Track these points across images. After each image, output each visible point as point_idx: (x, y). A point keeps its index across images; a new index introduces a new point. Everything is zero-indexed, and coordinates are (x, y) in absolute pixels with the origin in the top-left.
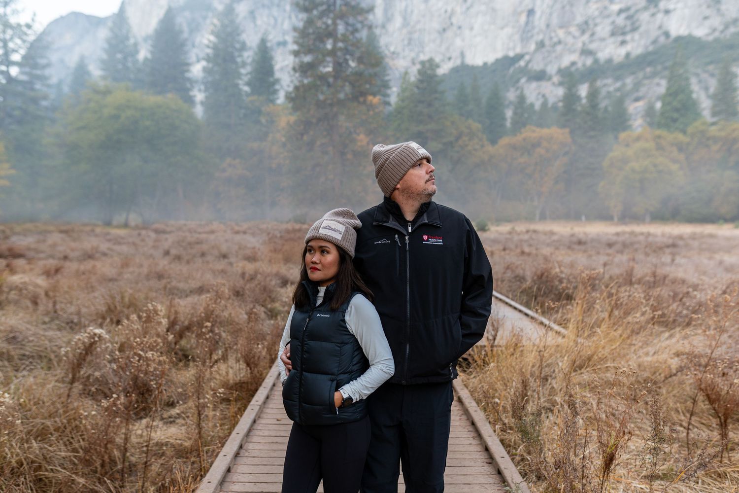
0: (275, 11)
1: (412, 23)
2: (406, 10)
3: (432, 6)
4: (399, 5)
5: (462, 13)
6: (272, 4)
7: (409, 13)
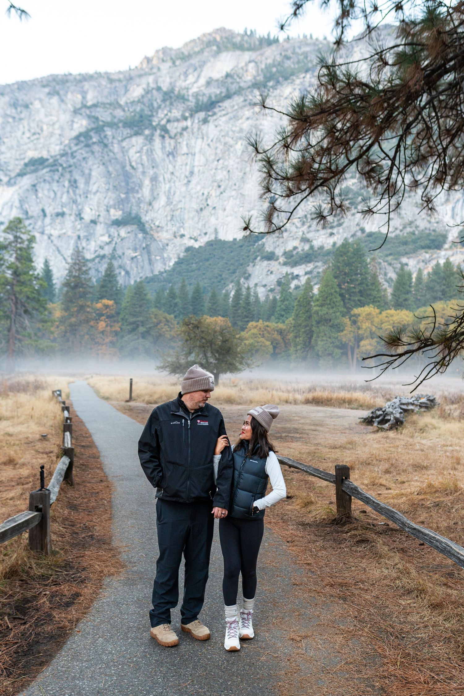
0: (55, 186)
1: (174, 203)
2: (169, 191)
3: (192, 189)
4: (164, 187)
5: (216, 197)
6: (53, 180)
7: (172, 194)
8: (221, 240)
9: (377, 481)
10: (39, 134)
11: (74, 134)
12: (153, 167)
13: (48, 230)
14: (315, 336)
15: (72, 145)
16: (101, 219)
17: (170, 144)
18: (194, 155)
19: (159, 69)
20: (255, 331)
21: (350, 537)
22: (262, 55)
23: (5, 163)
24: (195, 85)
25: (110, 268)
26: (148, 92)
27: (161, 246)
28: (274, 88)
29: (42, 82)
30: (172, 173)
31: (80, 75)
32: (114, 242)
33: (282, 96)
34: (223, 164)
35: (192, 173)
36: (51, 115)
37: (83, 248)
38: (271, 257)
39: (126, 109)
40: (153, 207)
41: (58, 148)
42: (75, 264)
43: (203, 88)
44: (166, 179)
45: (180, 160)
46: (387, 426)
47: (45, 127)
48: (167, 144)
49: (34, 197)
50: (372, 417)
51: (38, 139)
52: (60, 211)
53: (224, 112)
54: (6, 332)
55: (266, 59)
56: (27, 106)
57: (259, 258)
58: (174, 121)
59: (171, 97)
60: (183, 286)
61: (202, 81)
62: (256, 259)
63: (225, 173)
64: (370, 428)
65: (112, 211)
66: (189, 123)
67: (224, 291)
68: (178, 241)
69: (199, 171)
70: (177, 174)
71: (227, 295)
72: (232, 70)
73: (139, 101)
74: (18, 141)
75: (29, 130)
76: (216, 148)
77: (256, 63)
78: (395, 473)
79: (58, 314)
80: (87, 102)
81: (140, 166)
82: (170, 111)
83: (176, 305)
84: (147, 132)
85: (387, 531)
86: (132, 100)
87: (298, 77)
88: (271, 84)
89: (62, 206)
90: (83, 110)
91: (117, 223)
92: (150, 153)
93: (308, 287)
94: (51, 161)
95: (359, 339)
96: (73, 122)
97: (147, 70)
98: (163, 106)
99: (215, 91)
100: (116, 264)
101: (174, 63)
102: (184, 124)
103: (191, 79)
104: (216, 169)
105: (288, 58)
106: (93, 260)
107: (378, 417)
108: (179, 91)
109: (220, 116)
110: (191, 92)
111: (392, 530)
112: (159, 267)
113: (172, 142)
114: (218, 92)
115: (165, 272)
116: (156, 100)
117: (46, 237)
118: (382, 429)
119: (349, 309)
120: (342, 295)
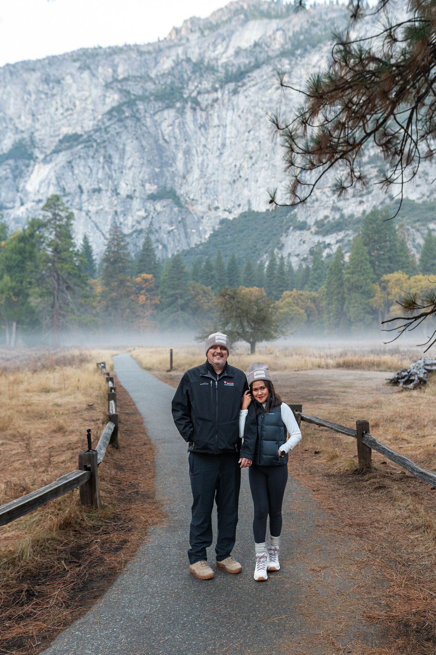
0: (90, 162)
1: (208, 175)
2: (202, 164)
3: (224, 161)
4: (197, 160)
5: (248, 168)
6: (88, 156)
7: (205, 166)
8: (254, 211)
9: (399, 436)
10: (72, 109)
11: (107, 108)
12: (186, 140)
13: (86, 206)
14: (347, 302)
15: (105, 120)
16: (137, 194)
17: (201, 116)
18: (226, 126)
19: (188, 40)
20: (289, 300)
21: (370, 484)
22: (289, 22)
23: (40, 140)
24: (224, 55)
25: (148, 242)
26: (177, 63)
27: (196, 219)
28: (302, 56)
29: (72, 56)
30: (205, 146)
31: (109, 48)
32: (151, 217)
33: (310, 64)
34: (254, 135)
35: (224, 145)
36: (83, 90)
37: (121, 224)
38: (303, 227)
39: (157, 82)
40: (187, 181)
41: (91, 123)
42: (113, 239)
43: (232, 59)
44: (199, 152)
45: (212, 132)
46: (411, 385)
47: (78, 103)
48: (198, 117)
49: (70, 173)
50: (398, 378)
51: (71, 115)
52: (96, 187)
53: (253, 83)
54: (49, 308)
55: (294, 26)
56: (58, 82)
57: (291, 228)
58: (205, 93)
59: (200, 69)
60: (219, 258)
61: (231, 51)
62: (288, 229)
63: (256, 144)
64: (396, 388)
65: (147, 186)
66: (219, 94)
67: (258, 262)
68: (212, 213)
69: (231, 143)
70: (209, 146)
71: (262, 266)
72: (260, 39)
73: (169, 74)
74: (52, 118)
75: (62, 106)
76: (247, 119)
77: (284, 31)
78: (416, 429)
79: (99, 289)
80: (118, 76)
81: (172, 139)
82: (200, 83)
83: (213, 276)
84: (178, 105)
85: (403, 478)
86: (162, 72)
87: (325, 45)
88: (299, 52)
89: (98, 182)
90: (115, 84)
91: (153, 197)
92: (182, 126)
93: (340, 255)
94: (85, 136)
95: (388, 304)
96: (105, 96)
97: (176, 41)
98: (193, 78)
99: (244, 61)
100: (153, 238)
101: (202, 33)
102: (215, 95)
103: (220, 49)
104: (247, 140)
105: (315, 25)
106: (131, 235)
107: (403, 378)
108: (208, 62)
109: (250, 87)
110: (220, 62)
111: (408, 477)
112: (195, 240)
113: (204, 114)
114: (247, 61)
115: (202, 244)
116: (186, 72)
117: (84, 214)
118: (406, 389)
119: (379, 276)
120: (371, 262)
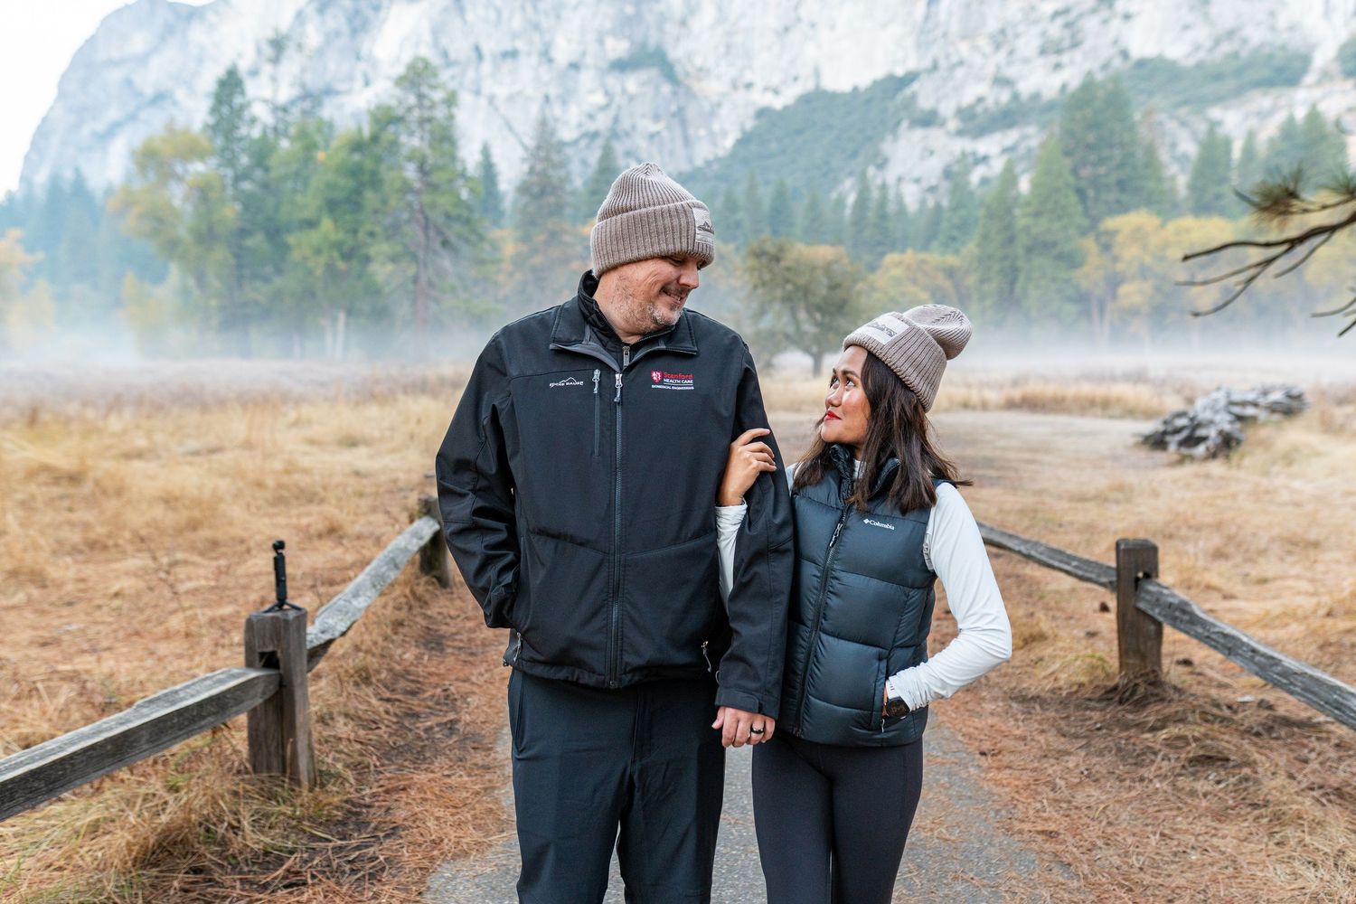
1: (732, 18)
8: (826, 91)
13: (488, 87)
14: (1021, 278)
16: (589, 60)
20: (897, 272)
25: (607, 154)
27: (707, 107)
32: (614, 107)
37: (556, 120)
38: (929, 120)
40: (689, 30)
42: (539, 148)
46: (1201, 450)
49: (459, 22)
50: (1164, 433)
52: (509, 48)
54: (411, 287)
57: (905, 124)
60: (752, 188)
62: (898, 124)
64: (1160, 456)
65: (610, 43)
67: (834, 195)
68: (740, 95)
71: (840, 202)
79: (509, 249)
83: (738, 224)
89: (512, 38)
91: (621, 66)
93: (1009, 177)
95: (1114, 282)
100: (619, 148)
106: (575, 142)
107: (1178, 431)
112: (704, 152)
115: (718, 159)
117: (483, 102)
118: (1190, 459)
119: (1095, 221)
120: (1080, 192)
